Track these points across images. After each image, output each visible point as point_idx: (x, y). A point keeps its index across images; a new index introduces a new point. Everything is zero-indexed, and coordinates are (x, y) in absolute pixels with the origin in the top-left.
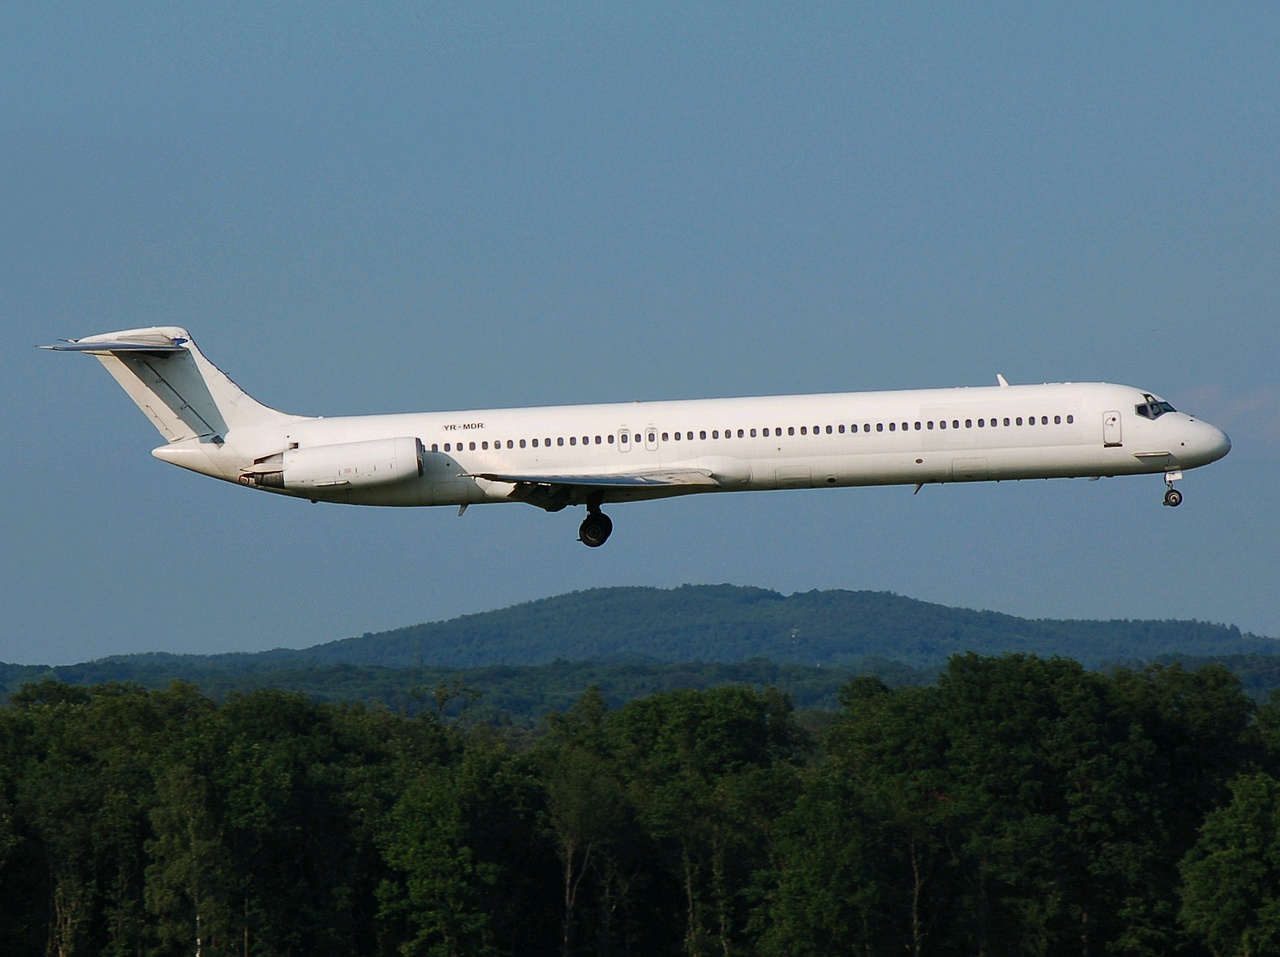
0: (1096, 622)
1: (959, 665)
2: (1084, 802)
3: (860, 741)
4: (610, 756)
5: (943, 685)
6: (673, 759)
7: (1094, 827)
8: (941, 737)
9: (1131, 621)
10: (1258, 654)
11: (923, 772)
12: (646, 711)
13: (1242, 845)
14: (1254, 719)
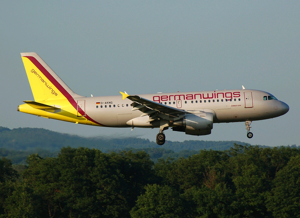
1: (65, 151)
2: (101, 193)
3: (33, 175)
5: (59, 157)
7: (105, 201)
8: (58, 173)
10: (155, 148)
11: (53, 183)
13: (149, 206)
14: (153, 167)
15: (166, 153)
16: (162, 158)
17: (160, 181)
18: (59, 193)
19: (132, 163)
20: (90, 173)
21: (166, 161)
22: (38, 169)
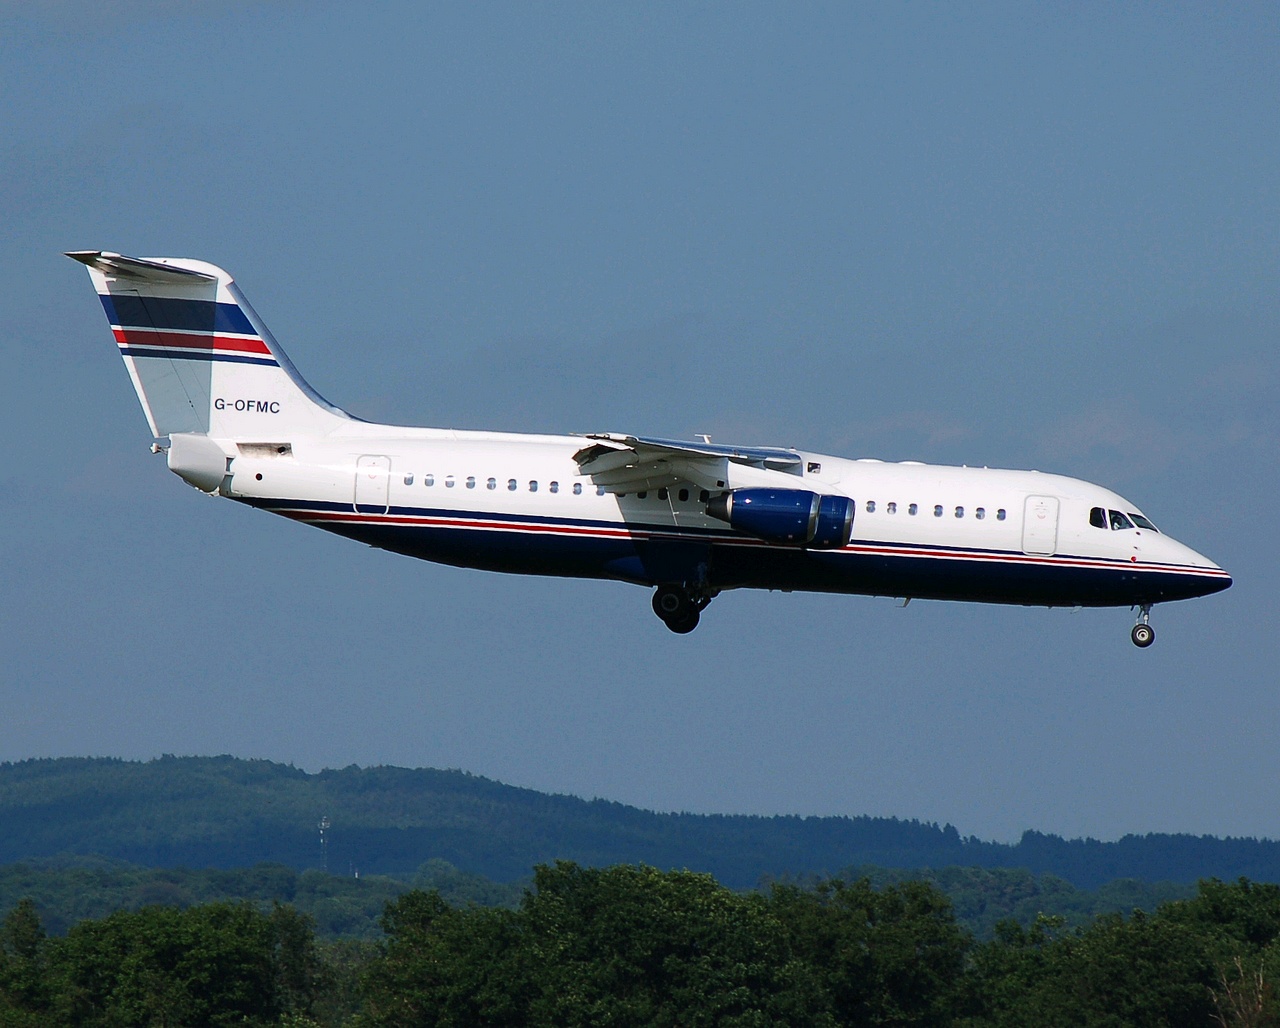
3: (410, 984)
4: (46, 1002)
6: (139, 1009)
12: (102, 937)
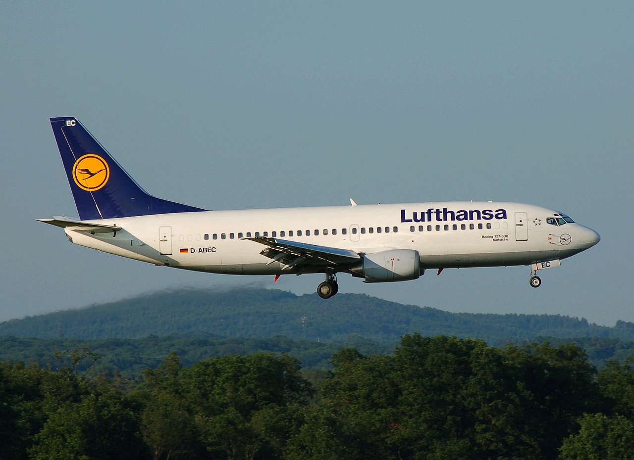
0: (496, 315)
1: (408, 341)
2: (485, 431)
3: (345, 391)
4: (183, 397)
5: (397, 354)
6: (224, 399)
7: (492, 447)
8: (396, 388)
9: (518, 315)
10: (599, 337)
11: (384, 410)
12: (207, 368)
14: (595, 378)
15: (623, 348)
16: (614, 358)
17: (608, 407)
18: (398, 429)
19: (549, 369)
20: (461, 388)
21: (622, 365)
22: (354, 378)
